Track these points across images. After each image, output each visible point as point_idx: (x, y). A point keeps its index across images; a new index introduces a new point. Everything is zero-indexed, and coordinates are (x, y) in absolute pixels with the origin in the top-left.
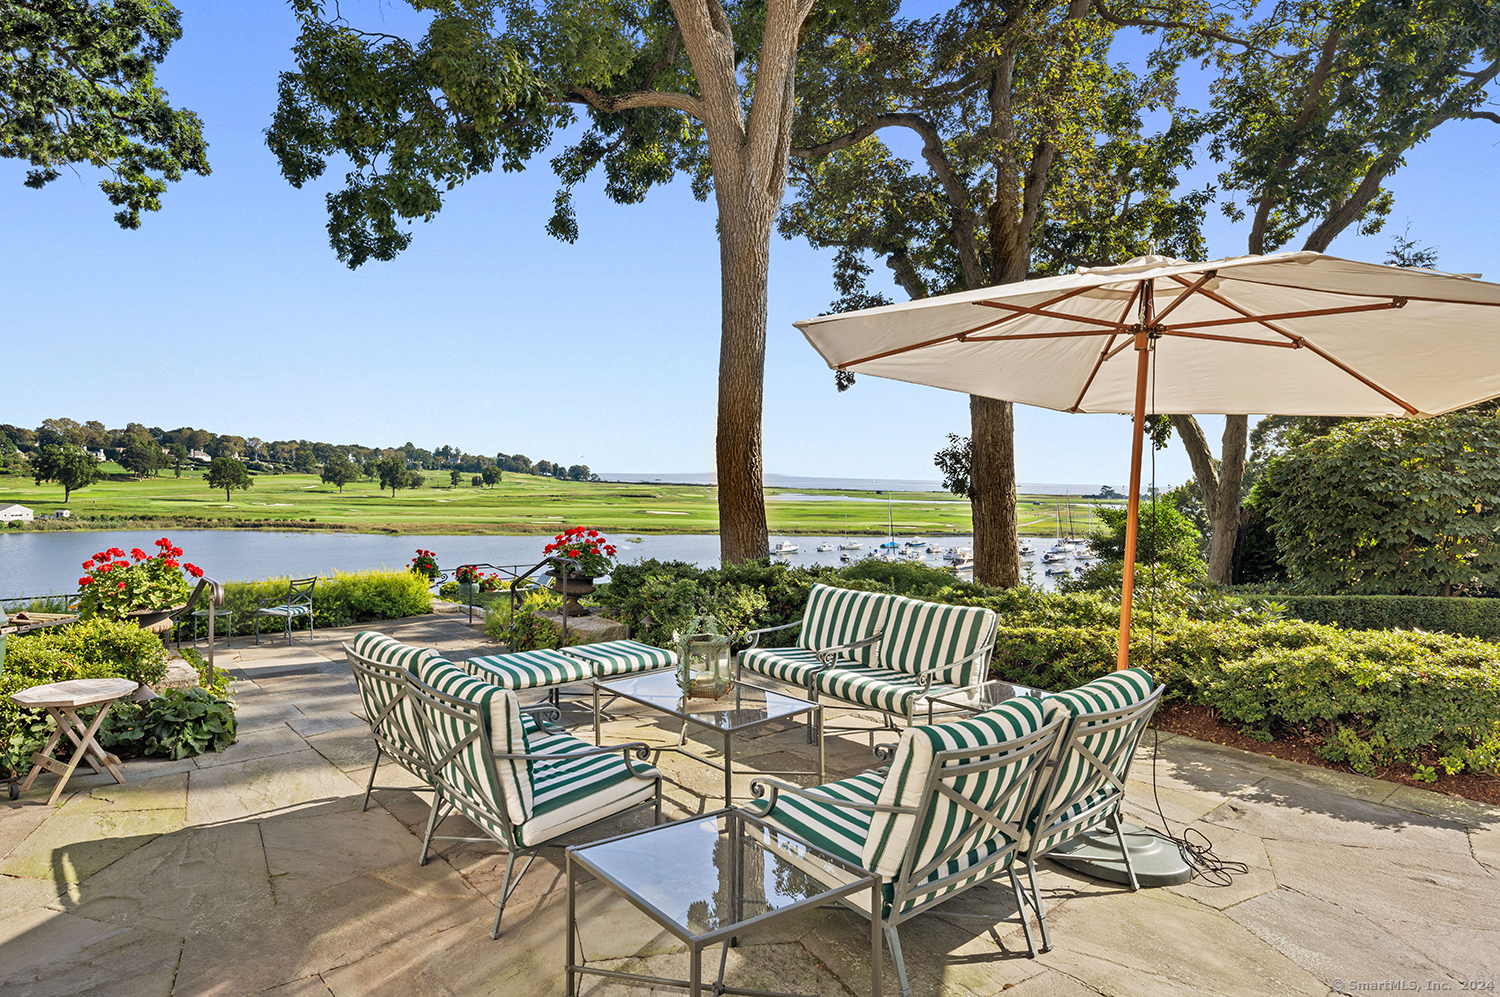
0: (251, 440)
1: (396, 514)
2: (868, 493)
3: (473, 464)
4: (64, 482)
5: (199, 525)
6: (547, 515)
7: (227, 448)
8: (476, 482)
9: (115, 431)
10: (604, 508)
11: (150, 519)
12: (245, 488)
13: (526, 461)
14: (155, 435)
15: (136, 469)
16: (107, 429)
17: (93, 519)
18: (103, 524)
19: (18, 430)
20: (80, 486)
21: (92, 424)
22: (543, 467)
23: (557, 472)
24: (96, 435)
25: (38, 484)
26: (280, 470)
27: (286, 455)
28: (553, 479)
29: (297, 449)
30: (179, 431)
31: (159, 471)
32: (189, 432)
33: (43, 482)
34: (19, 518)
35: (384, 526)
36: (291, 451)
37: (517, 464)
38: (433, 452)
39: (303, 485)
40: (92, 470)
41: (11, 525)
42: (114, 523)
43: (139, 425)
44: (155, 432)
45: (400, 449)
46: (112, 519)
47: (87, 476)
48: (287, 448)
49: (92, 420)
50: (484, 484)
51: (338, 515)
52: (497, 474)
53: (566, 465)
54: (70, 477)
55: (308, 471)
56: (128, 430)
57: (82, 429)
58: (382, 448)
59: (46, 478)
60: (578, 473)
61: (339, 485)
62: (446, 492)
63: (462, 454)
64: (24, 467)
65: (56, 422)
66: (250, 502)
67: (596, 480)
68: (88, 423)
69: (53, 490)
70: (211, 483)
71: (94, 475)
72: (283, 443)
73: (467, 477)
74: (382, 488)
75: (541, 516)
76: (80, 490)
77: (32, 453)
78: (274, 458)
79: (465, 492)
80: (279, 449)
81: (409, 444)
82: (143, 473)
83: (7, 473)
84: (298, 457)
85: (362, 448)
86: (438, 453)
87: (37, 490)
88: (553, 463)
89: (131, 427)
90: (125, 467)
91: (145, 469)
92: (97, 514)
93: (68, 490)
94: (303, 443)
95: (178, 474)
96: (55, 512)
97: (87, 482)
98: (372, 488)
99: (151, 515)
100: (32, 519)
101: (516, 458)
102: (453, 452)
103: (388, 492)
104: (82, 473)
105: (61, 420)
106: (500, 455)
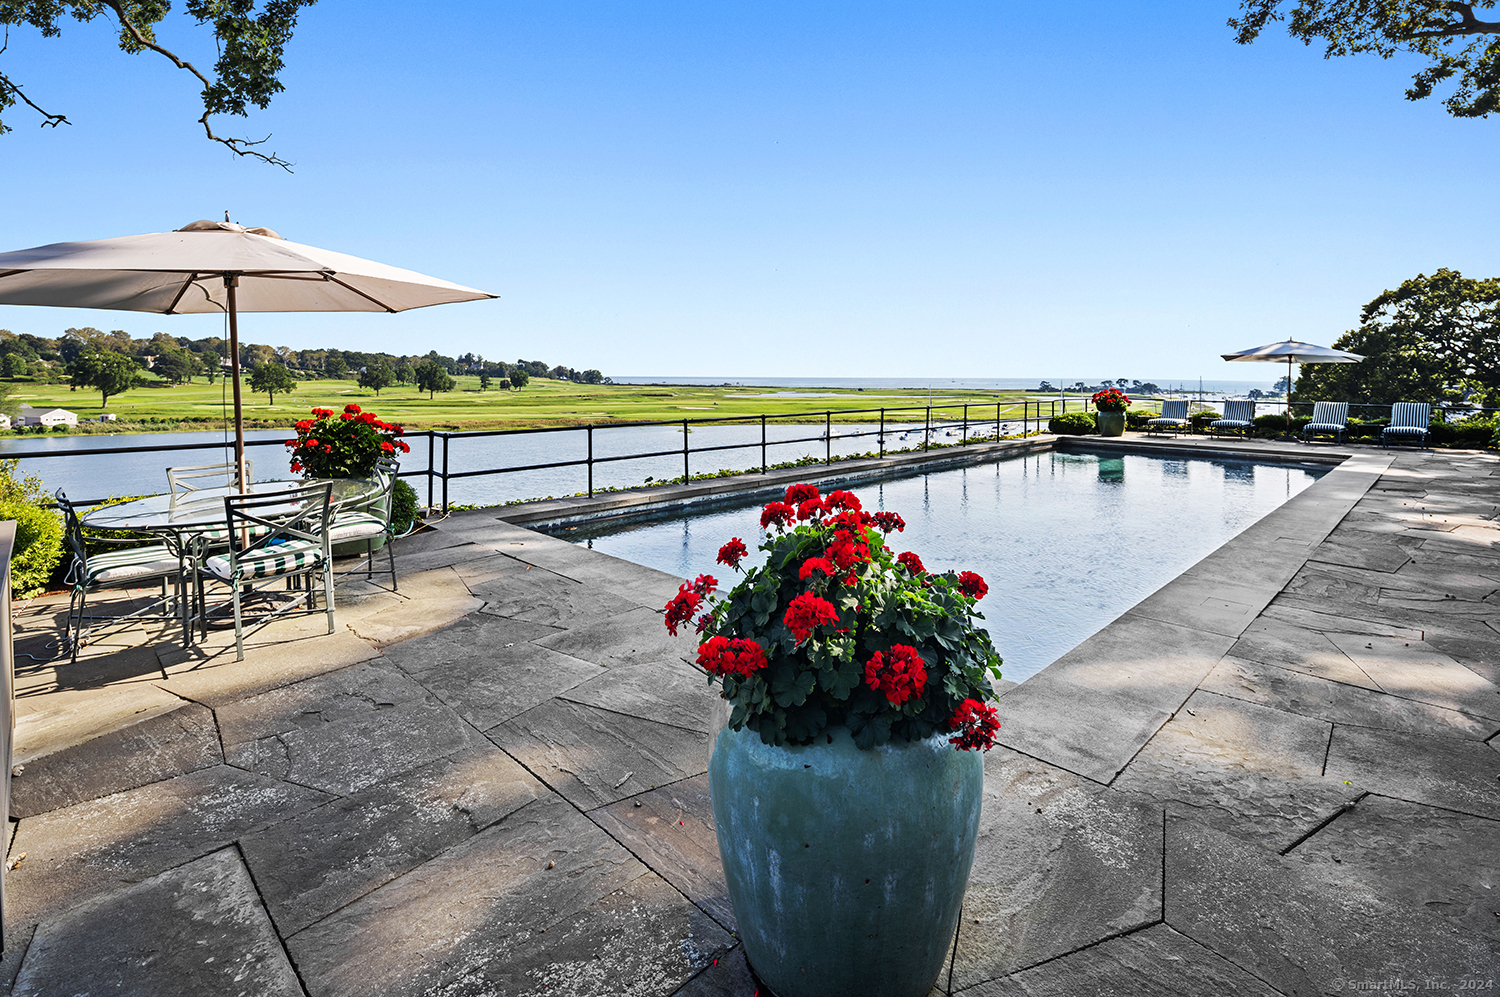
0: (279, 348)
1: (445, 413)
2: (852, 391)
3: (498, 370)
4: (101, 388)
5: (255, 426)
6: (591, 412)
7: (257, 356)
8: (504, 386)
9: (140, 341)
10: (630, 405)
11: (204, 421)
12: (288, 392)
13: (544, 367)
14: (182, 345)
15: (169, 375)
16: (133, 338)
17: (143, 421)
18: (154, 426)
19: (39, 339)
20: (119, 391)
21: (118, 334)
22: (560, 372)
23: (573, 376)
24: (122, 344)
25: (73, 390)
26: (313, 376)
27: (315, 363)
28: (570, 382)
29: (327, 357)
30: (206, 340)
31: (193, 378)
32: (217, 342)
33: (78, 388)
34: (63, 422)
35: (444, 423)
36: (319, 359)
37: (537, 369)
38: (456, 359)
39: (338, 389)
40: (131, 376)
41: (56, 429)
42: (165, 425)
43: (166, 335)
44: (182, 341)
45: (426, 357)
46: (163, 422)
47: (126, 381)
48: (316, 356)
49: (117, 330)
50: (512, 388)
51: (388, 415)
52: (525, 378)
53: (580, 369)
54: (108, 384)
55: (340, 377)
56: (154, 340)
57: (108, 338)
58: (409, 356)
59: (82, 384)
60: (592, 377)
61: (376, 389)
62: (476, 394)
63: (484, 360)
64: (50, 374)
65: (79, 332)
66: (295, 405)
67: (609, 383)
68: (113, 332)
69: (90, 396)
70: (253, 388)
71: (134, 380)
72: (311, 351)
73: (496, 381)
74: (421, 391)
75: (585, 413)
76: (118, 396)
77: (55, 361)
78: (303, 366)
79: (494, 394)
80: (308, 356)
81: (433, 352)
82: (177, 379)
83: (32, 380)
84: (329, 364)
85: (388, 356)
86: (461, 360)
87: (73, 396)
88: (569, 368)
89: (157, 337)
90: (158, 374)
91: (180, 377)
92: (148, 417)
93: (105, 396)
94: (333, 353)
95: (211, 381)
96: (99, 416)
97: (125, 388)
98: (410, 391)
99: (204, 417)
100: (76, 423)
101: (535, 364)
102: (476, 359)
103: (426, 394)
104: (121, 378)
105: (85, 329)
106: (520, 361)
